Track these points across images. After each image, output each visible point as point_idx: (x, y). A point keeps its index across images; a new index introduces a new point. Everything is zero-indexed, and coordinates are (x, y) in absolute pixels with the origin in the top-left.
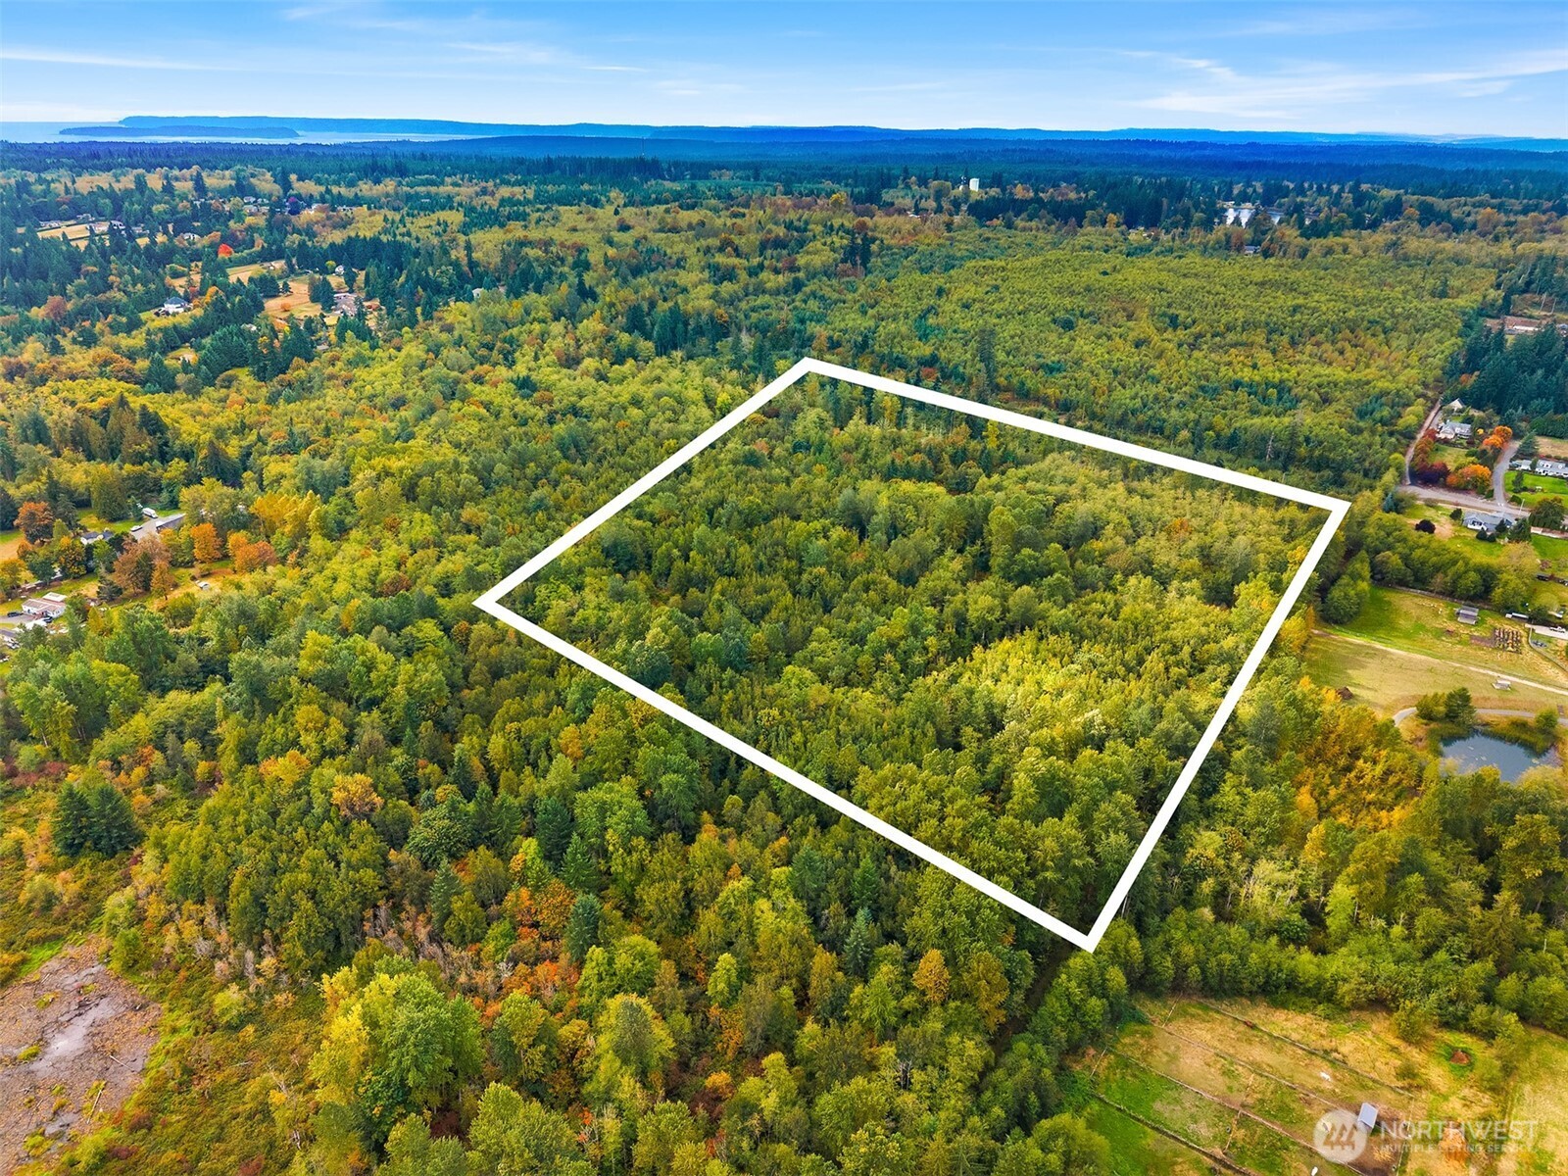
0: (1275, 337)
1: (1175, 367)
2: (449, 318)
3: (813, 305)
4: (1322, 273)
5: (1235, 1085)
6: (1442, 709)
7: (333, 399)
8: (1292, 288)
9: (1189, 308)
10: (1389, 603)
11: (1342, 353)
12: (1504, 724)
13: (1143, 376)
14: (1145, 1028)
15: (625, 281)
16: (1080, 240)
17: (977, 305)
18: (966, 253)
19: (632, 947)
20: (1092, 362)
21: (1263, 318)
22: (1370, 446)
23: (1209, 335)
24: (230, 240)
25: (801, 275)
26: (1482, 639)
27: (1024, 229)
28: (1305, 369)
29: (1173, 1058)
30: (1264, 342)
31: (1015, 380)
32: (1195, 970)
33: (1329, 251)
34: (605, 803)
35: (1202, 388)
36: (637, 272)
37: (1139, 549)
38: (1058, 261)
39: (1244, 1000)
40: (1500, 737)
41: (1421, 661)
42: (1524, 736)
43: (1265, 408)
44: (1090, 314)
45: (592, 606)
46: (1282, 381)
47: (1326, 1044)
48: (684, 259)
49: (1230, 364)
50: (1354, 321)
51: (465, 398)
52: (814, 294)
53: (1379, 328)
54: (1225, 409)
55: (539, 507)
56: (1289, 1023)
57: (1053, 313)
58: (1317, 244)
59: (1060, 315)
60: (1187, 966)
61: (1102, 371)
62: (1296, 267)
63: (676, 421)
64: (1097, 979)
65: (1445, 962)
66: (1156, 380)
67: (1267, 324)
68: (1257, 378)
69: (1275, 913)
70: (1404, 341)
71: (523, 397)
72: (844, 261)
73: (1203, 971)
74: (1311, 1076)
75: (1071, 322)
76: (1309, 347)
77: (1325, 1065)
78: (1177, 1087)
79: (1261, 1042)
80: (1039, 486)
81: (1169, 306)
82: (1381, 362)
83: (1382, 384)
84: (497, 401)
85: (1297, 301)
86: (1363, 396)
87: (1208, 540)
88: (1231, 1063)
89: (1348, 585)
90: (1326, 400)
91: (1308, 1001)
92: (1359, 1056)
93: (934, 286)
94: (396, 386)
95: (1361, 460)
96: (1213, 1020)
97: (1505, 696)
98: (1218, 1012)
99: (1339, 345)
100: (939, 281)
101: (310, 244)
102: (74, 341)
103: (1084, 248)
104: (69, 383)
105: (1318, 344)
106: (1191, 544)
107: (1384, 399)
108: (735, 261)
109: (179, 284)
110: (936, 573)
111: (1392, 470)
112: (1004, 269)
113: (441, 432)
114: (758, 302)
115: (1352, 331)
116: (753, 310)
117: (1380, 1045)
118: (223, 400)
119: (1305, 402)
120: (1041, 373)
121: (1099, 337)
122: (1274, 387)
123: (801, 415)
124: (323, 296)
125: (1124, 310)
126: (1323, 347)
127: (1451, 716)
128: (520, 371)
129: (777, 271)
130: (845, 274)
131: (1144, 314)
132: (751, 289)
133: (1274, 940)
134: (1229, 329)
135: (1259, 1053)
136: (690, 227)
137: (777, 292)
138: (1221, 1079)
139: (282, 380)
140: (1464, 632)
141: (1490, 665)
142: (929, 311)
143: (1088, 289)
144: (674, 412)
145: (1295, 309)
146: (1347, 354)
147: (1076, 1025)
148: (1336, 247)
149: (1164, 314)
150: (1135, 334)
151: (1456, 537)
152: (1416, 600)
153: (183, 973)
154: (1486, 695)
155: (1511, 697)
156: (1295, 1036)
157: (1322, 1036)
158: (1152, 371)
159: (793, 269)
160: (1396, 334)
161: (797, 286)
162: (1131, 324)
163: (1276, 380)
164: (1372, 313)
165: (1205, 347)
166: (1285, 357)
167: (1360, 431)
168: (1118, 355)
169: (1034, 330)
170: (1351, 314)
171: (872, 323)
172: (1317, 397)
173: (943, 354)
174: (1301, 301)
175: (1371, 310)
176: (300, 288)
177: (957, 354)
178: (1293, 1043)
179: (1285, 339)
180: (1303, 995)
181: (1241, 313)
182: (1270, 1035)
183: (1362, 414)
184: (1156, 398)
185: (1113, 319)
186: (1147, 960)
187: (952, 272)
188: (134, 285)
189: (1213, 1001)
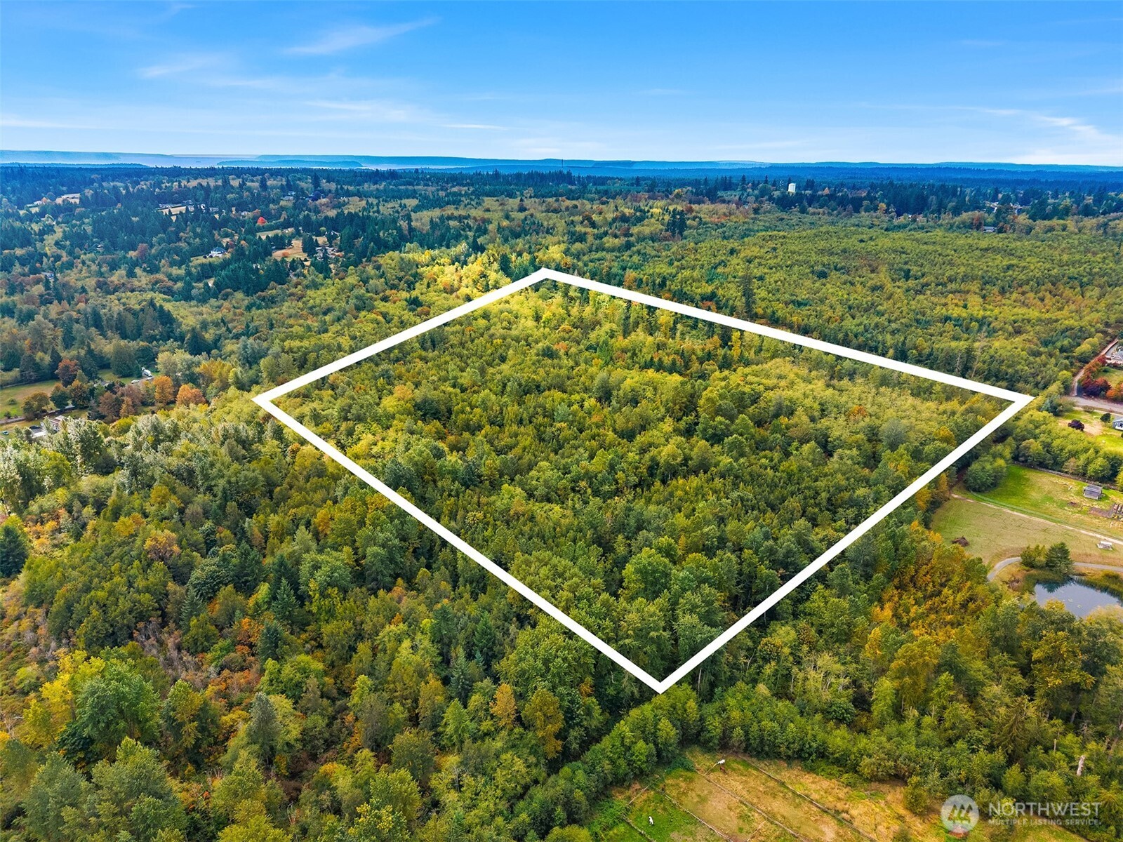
0: (988, 287)
1: (898, 305)
2: (381, 261)
3: (636, 259)
4: (1039, 243)
5: (747, 827)
6: (1043, 559)
7: (287, 307)
8: (1010, 253)
9: (922, 265)
10: (1028, 480)
11: (1042, 300)
12: (1100, 575)
13: (872, 311)
14: (689, 774)
15: (506, 240)
16: (854, 220)
17: (757, 260)
18: (761, 228)
19: (299, 663)
20: (833, 300)
21: (980, 273)
22: (1045, 365)
23: (933, 284)
24: (267, 215)
25: (632, 239)
26: (1101, 511)
27: (814, 214)
28: (1006, 310)
29: (703, 800)
30: (977, 291)
31: (769, 311)
32: (738, 731)
33: (1051, 229)
34: (318, 562)
35: (917, 321)
36: (517, 236)
37: (819, 426)
38: (828, 232)
39: (782, 762)
40: (1091, 585)
41: (1039, 523)
42: (1112, 586)
43: (966, 336)
44: (842, 268)
45: (390, 439)
46: (984, 317)
47: (840, 806)
48: (553, 228)
49: (946, 304)
50: (1056, 277)
51: (371, 309)
52: (639, 252)
53: (1077, 283)
54: (932, 335)
55: (383, 375)
56: (816, 785)
57: (813, 267)
58: (1041, 224)
59: (819, 268)
60: (734, 728)
61: (839, 306)
62: (1019, 239)
63: (510, 329)
64: (650, 728)
65: (962, 750)
66: (880, 314)
67: (983, 277)
68: (964, 315)
69: (827, 696)
70: (1097, 291)
71: (410, 310)
72: (667, 230)
73: (747, 733)
74: (816, 829)
75: (825, 273)
76: (1014, 296)
77: (833, 823)
78: (696, 823)
79: (784, 797)
80: (757, 379)
81: (906, 263)
82: (1073, 307)
83: (1071, 322)
84: (391, 312)
85: (1012, 262)
86: (1051, 330)
87: (878, 422)
88: (750, 810)
89: (988, 461)
90: (1018, 332)
91: (835, 769)
92: (866, 819)
93: (729, 248)
94: (329, 301)
95: (1034, 375)
96: (750, 775)
97: (1105, 554)
98: (757, 769)
99: (1040, 295)
100: (733, 244)
101: (314, 218)
102: (145, 270)
103: (854, 225)
104: (129, 294)
105: (1023, 293)
106: (862, 424)
107: (1068, 333)
108: (589, 230)
109: (225, 241)
110: (651, 433)
111: (1058, 383)
112: (784, 237)
113: (346, 329)
114: (596, 256)
115: (1054, 284)
116: (591, 261)
117: (888, 812)
118: (219, 307)
119: (1000, 333)
120: (791, 306)
121: (845, 283)
122: (976, 321)
123: (598, 327)
124: (310, 248)
125: (870, 266)
126: (1027, 295)
127: (1050, 565)
128: (415, 293)
129: (616, 236)
130: (666, 239)
131: (883, 268)
132: (594, 248)
133: (818, 717)
134: (951, 280)
135: (779, 806)
136: (567, 209)
137: (613, 250)
138: (736, 821)
139: (260, 296)
140: (1086, 504)
141: (1101, 530)
142: (720, 264)
143: (844, 251)
144: (509, 323)
145: (1009, 267)
146: (1046, 301)
147: (622, 762)
148: (1057, 227)
149: (901, 269)
150: (873, 282)
151: (1104, 435)
152: (1053, 479)
153: (13, 654)
154: (1088, 551)
155: (1110, 555)
156: (815, 796)
157: (839, 799)
158: (880, 308)
159: (627, 234)
160: (1090, 287)
161: (628, 246)
162: (873, 275)
163: (980, 316)
164: (1072, 271)
165: (928, 292)
166: (994, 301)
167: (1038, 354)
168: (856, 296)
169: (794, 277)
170: (1053, 272)
171: (674, 271)
172: (1010, 329)
173: (720, 292)
174: (1015, 262)
175: (1072, 270)
176: (298, 243)
177: (732, 292)
178: (811, 802)
179: (996, 290)
180: (833, 763)
181: (963, 269)
182: (794, 793)
183: (1046, 344)
184: (877, 326)
185: (860, 272)
186: (702, 719)
187: (746, 239)
188: (195, 238)
189: (754, 760)
